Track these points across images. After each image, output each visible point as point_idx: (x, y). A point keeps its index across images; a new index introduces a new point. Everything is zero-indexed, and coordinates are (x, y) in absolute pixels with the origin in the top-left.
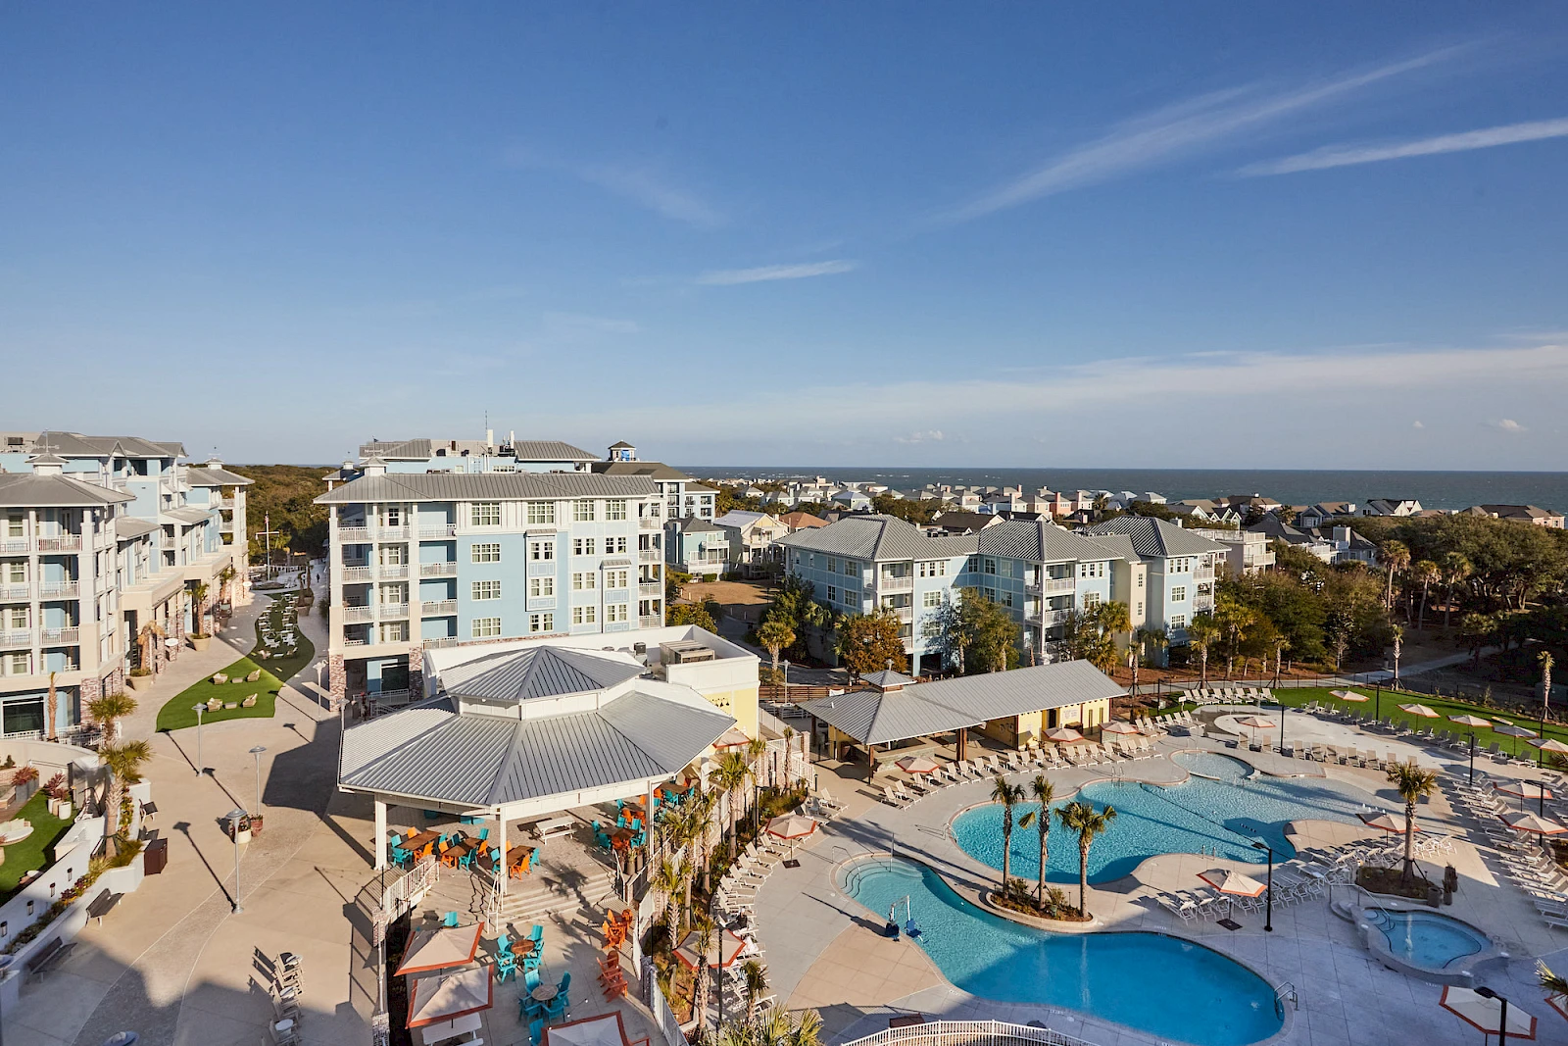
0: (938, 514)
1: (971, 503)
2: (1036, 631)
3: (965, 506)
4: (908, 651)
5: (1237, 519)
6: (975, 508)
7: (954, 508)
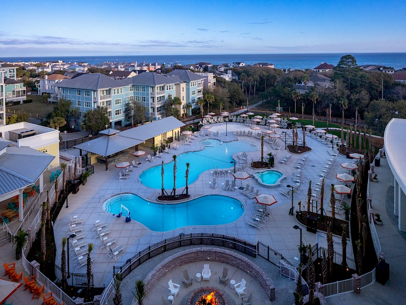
0: (111, 72)
1: (121, 68)
2: (153, 108)
3: (120, 69)
4: (111, 121)
5: (202, 70)
6: (123, 69)
7: (116, 69)
